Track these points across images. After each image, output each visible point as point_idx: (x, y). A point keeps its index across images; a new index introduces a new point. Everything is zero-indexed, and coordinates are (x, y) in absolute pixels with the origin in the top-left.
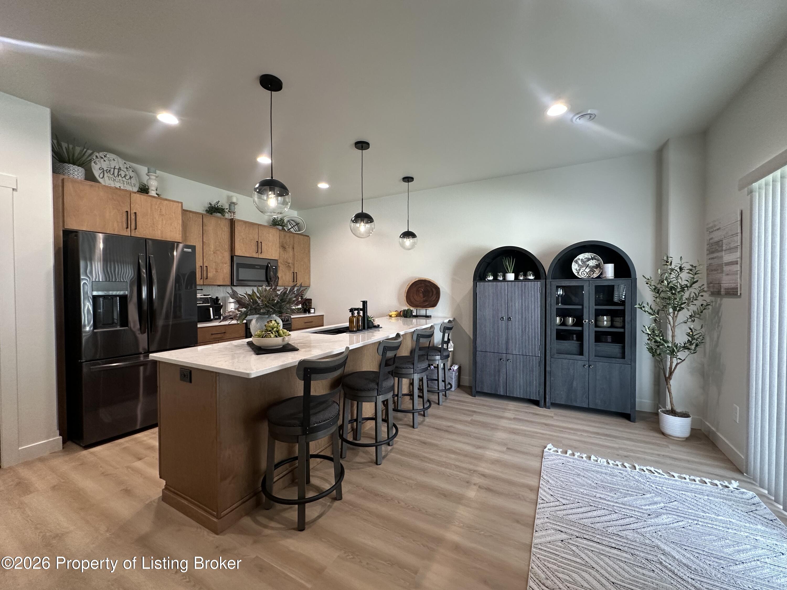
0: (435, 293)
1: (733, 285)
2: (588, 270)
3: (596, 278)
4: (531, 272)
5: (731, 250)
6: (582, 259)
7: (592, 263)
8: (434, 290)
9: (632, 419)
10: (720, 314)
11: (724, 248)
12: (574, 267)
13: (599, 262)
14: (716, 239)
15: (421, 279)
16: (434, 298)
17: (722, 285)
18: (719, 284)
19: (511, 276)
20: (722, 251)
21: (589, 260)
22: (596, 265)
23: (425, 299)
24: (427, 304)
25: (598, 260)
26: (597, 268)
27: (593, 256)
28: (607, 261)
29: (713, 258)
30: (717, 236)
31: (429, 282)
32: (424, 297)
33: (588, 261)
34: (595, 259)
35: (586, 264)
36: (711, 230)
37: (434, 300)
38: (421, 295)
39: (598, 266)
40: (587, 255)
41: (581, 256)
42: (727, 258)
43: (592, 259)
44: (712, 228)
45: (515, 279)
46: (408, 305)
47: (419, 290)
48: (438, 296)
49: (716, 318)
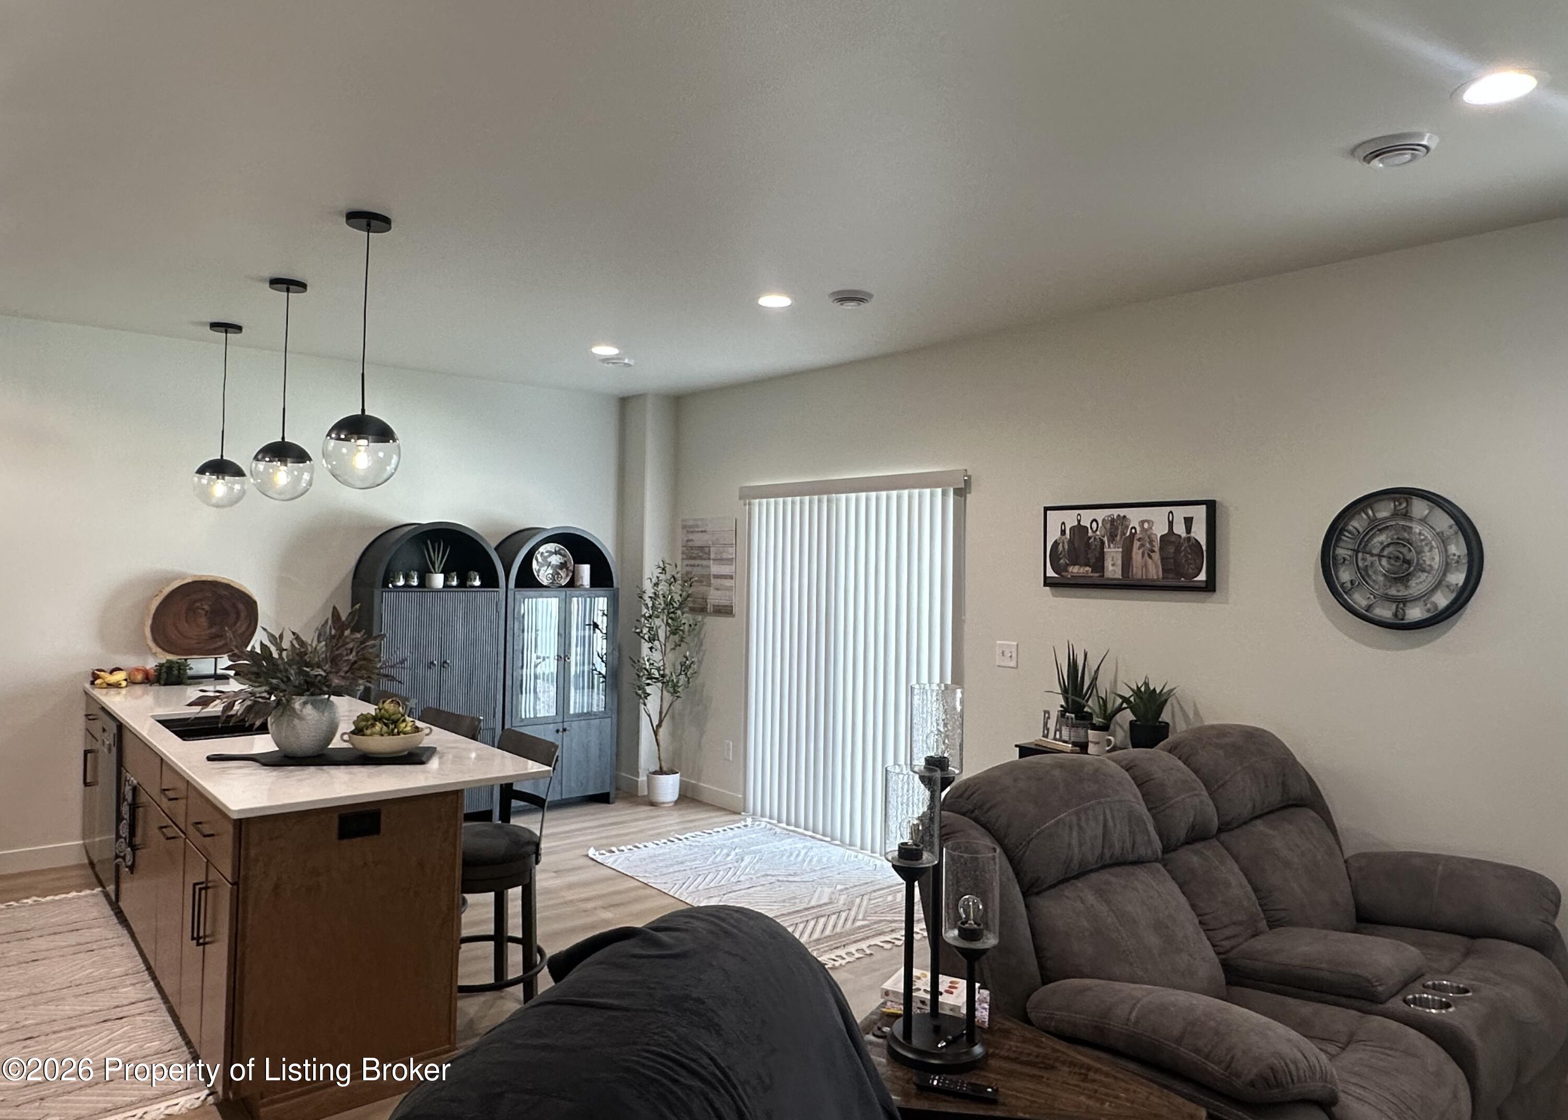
0: (243, 615)
1: (727, 603)
2: (550, 571)
3: (565, 586)
4: (476, 573)
5: (721, 560)
6: (542, 553)
7: (555, 560)
8: (241, 606)
9: (611, 800)
10: (702, 636)
11: (712, 556)
12: (535, 565)
13: (565, 559)
14: (698, 544)
15: (204, 579)
16: (243, 628)
17: (708, 600)
18: (705, 599)
19: (438, 580)
20: (710, 559)
21: (551, 553)
22: (561, 563)
23: (213, 630)
24: (220, 643)
25: (564, 556)
26: (561, 569)
27: (557, 549)
28: (579, 560)
29: (693, 566)
30: (699, 540)
31: (228, 587)
32: (211, 627)
33: (549, 556)
34: (560, 554)
35: (547, 561)
36: (689, 529)
37: (244, 633)
38: (203, 621)
39: (563, 566)
40: (551, 547)
41: (542, 549)
42: (715, 569)
43: (556, 553)
44: (692, 526)
45: (444, 587)
46: (159, 650)
47: (198, 608)
48: (253, 624)
49: (696, 639)
